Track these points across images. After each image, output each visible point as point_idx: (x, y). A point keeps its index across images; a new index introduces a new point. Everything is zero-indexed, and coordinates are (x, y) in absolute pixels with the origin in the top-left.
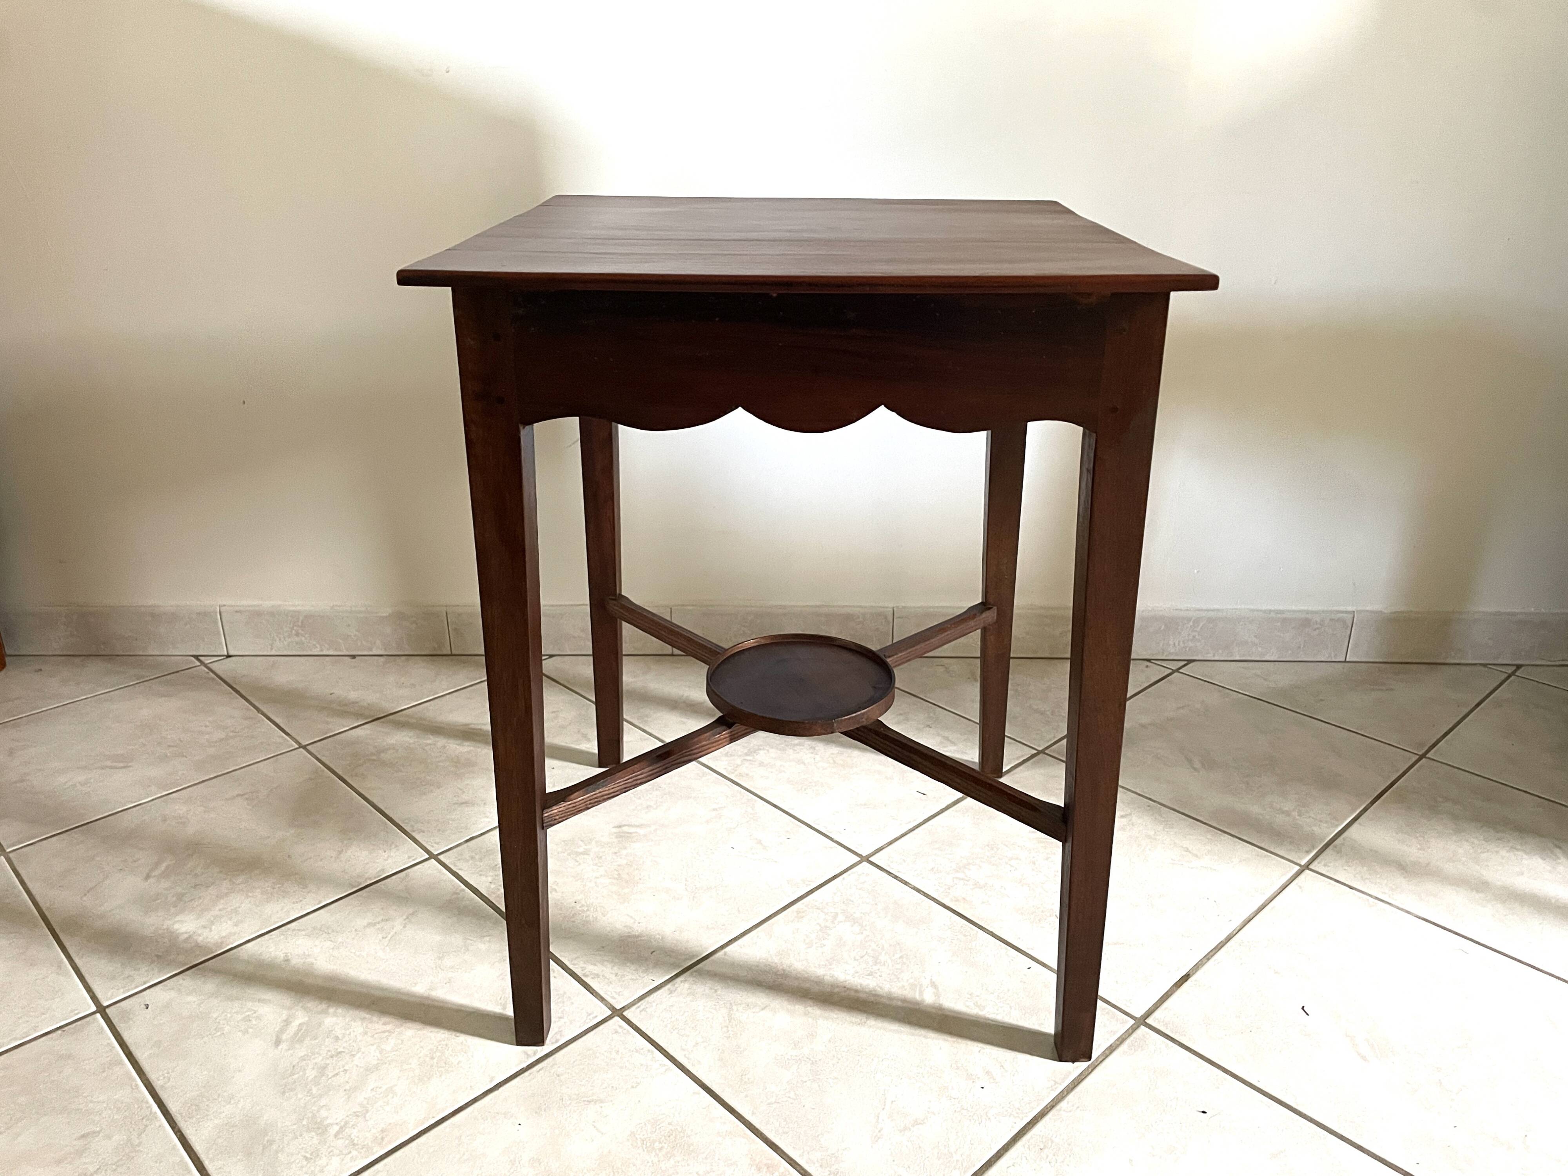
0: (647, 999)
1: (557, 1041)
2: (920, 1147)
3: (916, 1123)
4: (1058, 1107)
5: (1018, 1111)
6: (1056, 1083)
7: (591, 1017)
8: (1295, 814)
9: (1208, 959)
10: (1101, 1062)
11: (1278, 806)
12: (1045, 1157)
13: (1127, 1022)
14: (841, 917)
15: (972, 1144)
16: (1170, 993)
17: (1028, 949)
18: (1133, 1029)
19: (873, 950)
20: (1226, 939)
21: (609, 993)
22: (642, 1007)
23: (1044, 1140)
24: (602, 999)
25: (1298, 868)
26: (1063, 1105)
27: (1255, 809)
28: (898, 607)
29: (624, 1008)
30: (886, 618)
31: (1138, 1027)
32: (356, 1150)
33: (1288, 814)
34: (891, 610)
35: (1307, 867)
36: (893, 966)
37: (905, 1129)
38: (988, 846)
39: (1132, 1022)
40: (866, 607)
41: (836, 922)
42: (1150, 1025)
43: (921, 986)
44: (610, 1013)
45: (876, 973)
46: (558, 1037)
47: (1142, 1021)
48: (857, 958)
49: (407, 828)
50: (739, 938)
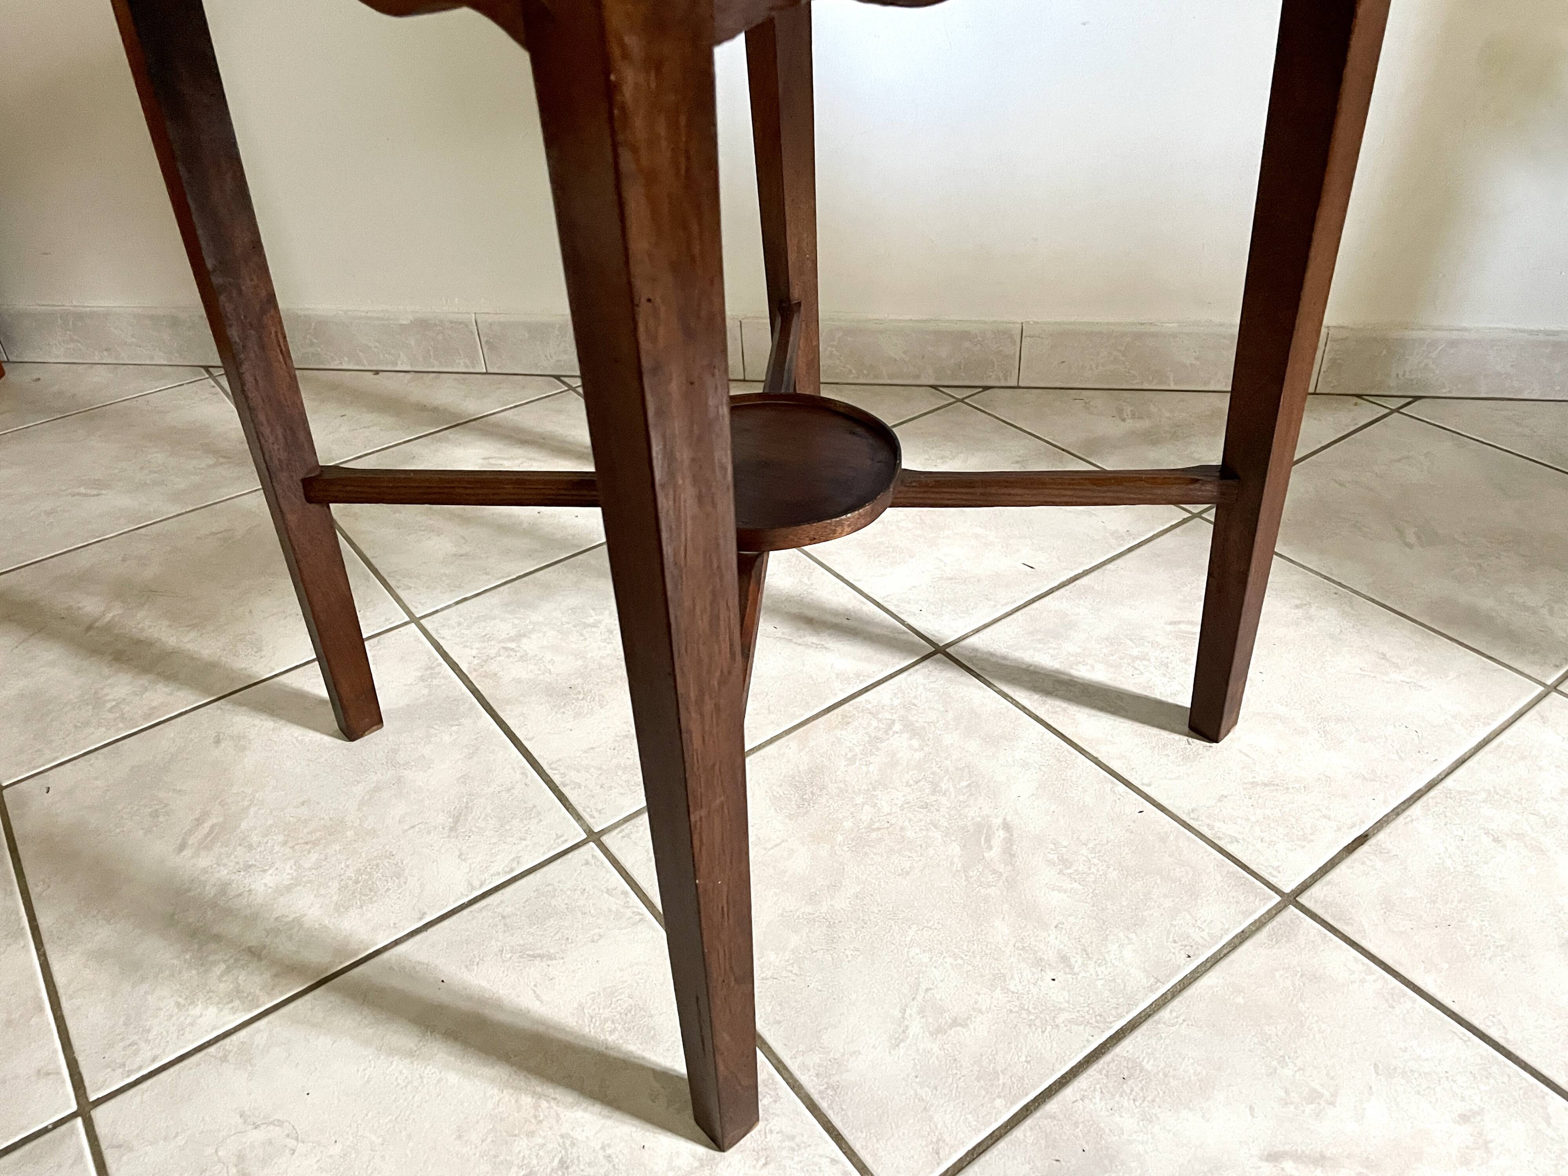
0: (633, 822)
1: (512, 870)
2: (955, 1060)
3: (955, 1023)
4: (1156, 1017)
5: (1098, 1018)
6: (1158, 980)
7: (559, 841)
8: (1545, 611)
9: (1398, 814)
10: (1225, 955)
11: (1521, 600)
12: (1128, 1092)
13: (1270, 898)
14: (897, 727)
15: (1028, 1062)
16: (1337, 861)
17: (1143, 784)
18: (1277, 910)
19: (933, 773)
20: (1426, 786)
21: (589, 810)
22: (626, 831)
23: (1130, 1065)
24: (578, 817)
25: (1540, 689)
26: (1165, 1014)
27: (1487, 604)
28: (1028, 322)
29: (603, 832)
30: (1011, 336)
31: (1285, 906)
32: (239, 998)
33: (1534, 611)
34: (1019, 326)
35: (1555, 688)
36: (956, 797)
37: (940, 1031)
38: (1107, 639)
39: (1278, 899)
40: (985, 323)
41: (891, 732)
42: (1303, 906)
43: (990, 827)
44: (584, 836)
45: (932, 805)
46: (514, 865)
47: (1292, 899)
48: (911, 782)
49: (392, 583)
50: (764, 746)
